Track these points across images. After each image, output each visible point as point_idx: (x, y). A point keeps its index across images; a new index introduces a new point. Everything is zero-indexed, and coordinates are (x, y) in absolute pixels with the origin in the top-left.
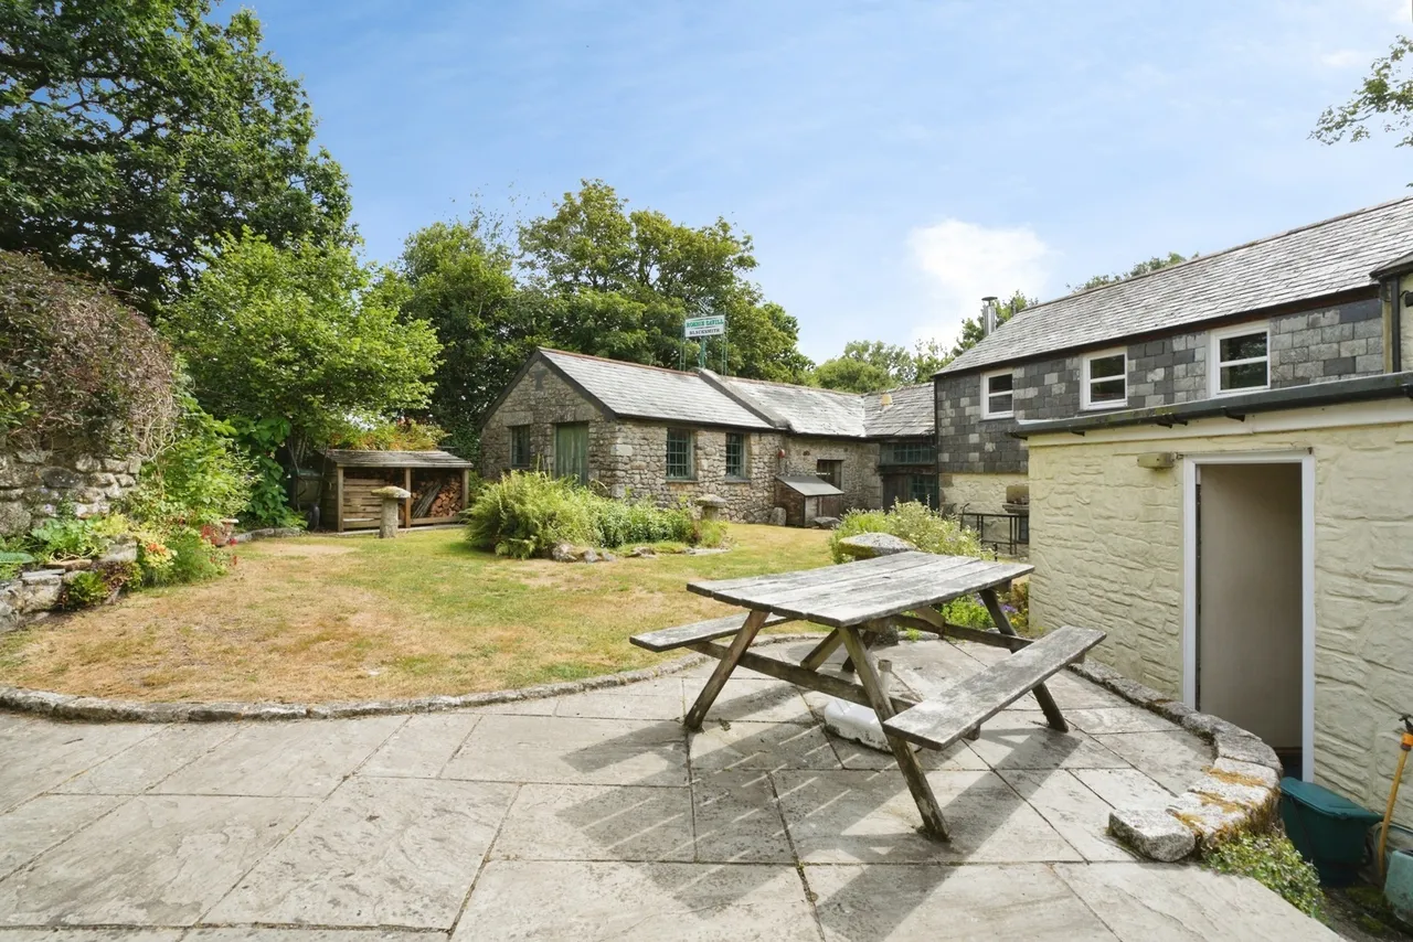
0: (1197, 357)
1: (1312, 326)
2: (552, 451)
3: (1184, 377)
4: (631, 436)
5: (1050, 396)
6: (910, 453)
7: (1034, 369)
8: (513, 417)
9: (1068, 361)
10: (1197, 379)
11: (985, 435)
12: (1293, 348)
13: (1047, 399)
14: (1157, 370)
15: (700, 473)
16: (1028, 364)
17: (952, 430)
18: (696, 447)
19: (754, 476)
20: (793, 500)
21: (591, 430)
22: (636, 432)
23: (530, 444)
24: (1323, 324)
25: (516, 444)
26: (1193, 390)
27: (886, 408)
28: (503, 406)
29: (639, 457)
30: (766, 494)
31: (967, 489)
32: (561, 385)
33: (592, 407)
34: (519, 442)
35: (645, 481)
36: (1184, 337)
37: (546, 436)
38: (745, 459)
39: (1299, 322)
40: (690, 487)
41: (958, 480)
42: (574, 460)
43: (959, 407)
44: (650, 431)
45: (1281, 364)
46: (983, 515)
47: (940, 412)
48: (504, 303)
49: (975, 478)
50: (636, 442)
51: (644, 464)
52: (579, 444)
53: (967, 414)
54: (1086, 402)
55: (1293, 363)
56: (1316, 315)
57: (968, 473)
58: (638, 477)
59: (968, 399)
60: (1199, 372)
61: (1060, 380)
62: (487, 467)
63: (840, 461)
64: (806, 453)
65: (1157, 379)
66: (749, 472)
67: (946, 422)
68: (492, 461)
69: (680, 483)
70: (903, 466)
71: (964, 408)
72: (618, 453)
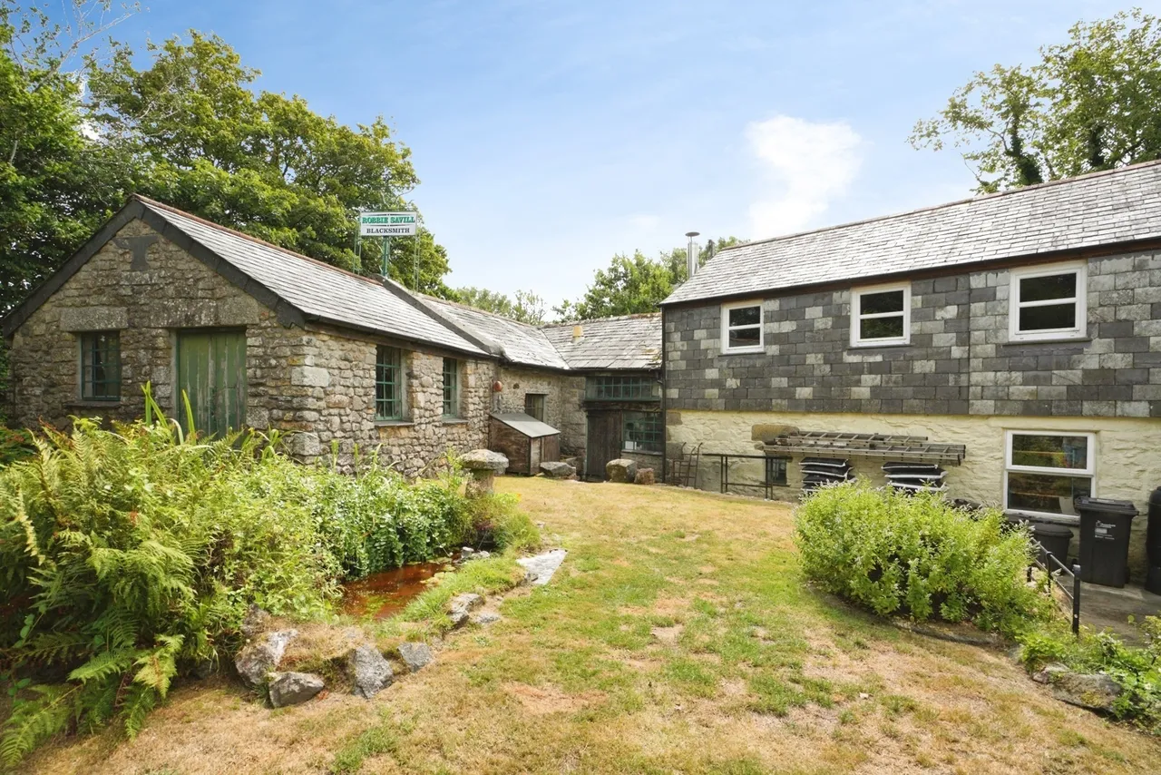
0: (999, 295)
1: (1138, 268)
2: (168, 376)
3: (983, 316)
4: (327, 353)
5: (812, 331)
6: (625, 389)
7: (792, 302)
8: (84, 315)
9: (836, 295)
10: (998, 318)
11: (726, 371)
12: (1115, 289)
13: (808, 334)
14: (949, 308)
15: (416, 411)
16: (783, 296)
17: (683, 365)
18: (410, 375)
19: (470, 414)
20: (514, 443)
21: (250, 341)
22: (333, 348)
23: (121, 363)
24: (1151, 267)
25: (89, 362)
26: (994, 330)
27: (578, 340)
28: (61, 295)
29: (338, 389)
30: (481, 436)
31: (700, 427)
32: (186, 263)
33: (254, 302)
34: (97, 358)
35: (347, 426)
36: (983, 275)
37: (155, 349)
38: (459, 392)
39: (1124, 263)
40: (404, 432)
41: (688, 418)
42: (214, 391)
43: (692, 339)
44: (352, 347)
45: (1101, 305)
46: (727, 456)
47: (667, 344)
48: (63, 154)
49: (710, 415)
50: (334, 363)
51: (346, 399)
52: (224, 365)
53: (702, 347)
54: (856, 339)
55: (1115, 306)
56: (1143, 257)
57: (703, 410)
58: (336, 420)
59: (704, 331)
60: (1001, 311)
61: (825, 315)
62: (26, 401)
63: (542, 396)
64: (516, 386)
65: (948, 316)
66: (464, 409)
67: (675, 355)
68: (38, 392)
69: (392, 427)
70: (617, 402)
71: (699, 341)
72: (306, 382)
